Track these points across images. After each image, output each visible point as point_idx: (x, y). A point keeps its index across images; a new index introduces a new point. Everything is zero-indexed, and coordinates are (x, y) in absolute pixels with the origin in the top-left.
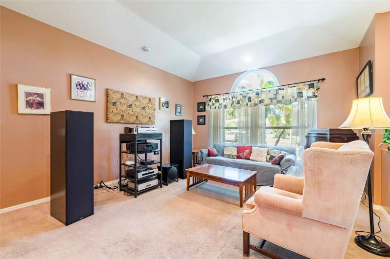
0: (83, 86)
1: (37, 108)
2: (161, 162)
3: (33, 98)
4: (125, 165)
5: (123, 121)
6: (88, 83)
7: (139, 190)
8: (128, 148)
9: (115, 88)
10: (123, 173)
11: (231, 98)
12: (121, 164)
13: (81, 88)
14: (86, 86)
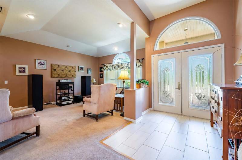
0: (41, 63)
1: (23, 73)
2: (73, 94)
3: (21, 69)
4: (58, 94)
5: (59, 77)
6: (43, 62)
7: (63, 104)
8: (59, 88)
9: (55, 63)
10: (58, 98)
11: (112, 66)
12: (56, 94)
13: (40, 64)
14: (42, 64)
